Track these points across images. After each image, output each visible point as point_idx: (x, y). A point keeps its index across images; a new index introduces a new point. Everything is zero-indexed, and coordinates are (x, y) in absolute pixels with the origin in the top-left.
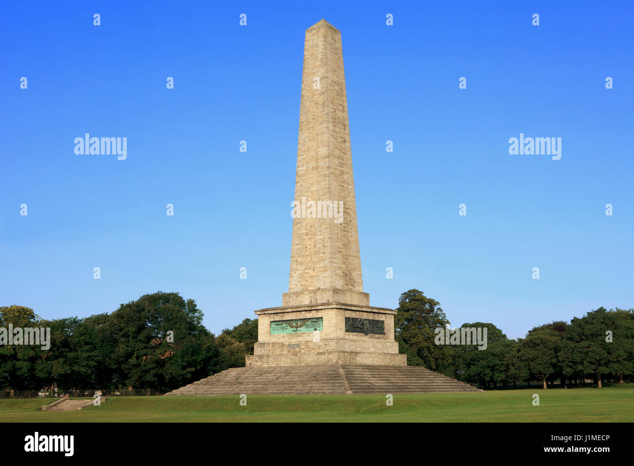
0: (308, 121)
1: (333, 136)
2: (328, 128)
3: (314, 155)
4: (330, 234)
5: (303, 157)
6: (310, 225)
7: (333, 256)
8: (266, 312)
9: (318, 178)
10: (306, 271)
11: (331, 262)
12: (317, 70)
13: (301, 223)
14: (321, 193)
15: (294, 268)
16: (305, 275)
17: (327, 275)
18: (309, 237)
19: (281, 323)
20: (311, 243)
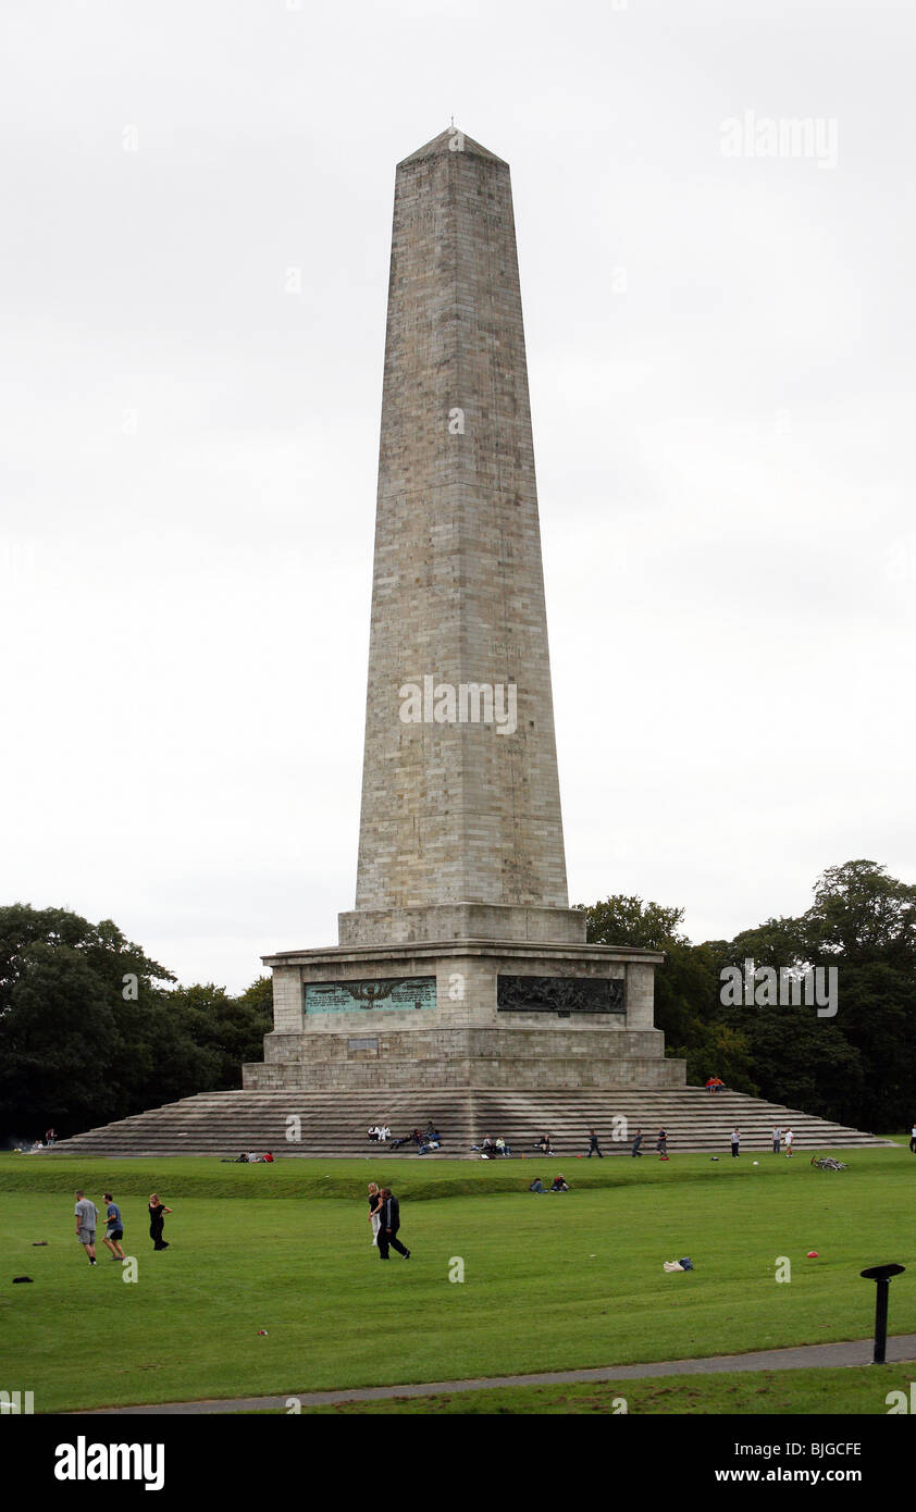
0: (402, 444)
1: (477, 490)
2: (459, 466)
3: (421, 544)
4: (464, 763)
5: (390, 548)
6: (410, 738)
7: (471, 822)
8: (291, 962)
9: (431, 610)
10: (400, 858)
11: (466, 837)
12: (429, 291)
13: (386, 731)
14: (442, 652)
15: (369, 850)
16: (398, 868)
17: (453, 869)
18: (408, 769)
19: (331, 987)
20: (412, 786)
